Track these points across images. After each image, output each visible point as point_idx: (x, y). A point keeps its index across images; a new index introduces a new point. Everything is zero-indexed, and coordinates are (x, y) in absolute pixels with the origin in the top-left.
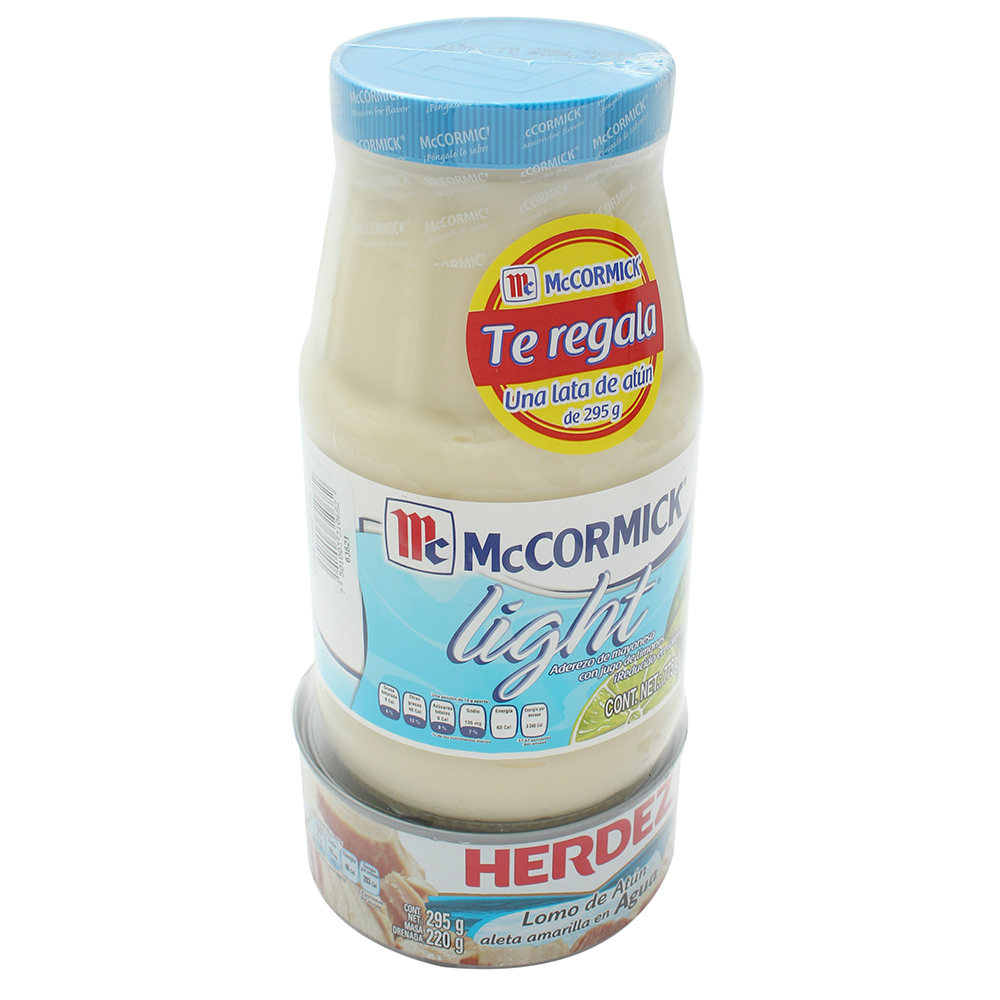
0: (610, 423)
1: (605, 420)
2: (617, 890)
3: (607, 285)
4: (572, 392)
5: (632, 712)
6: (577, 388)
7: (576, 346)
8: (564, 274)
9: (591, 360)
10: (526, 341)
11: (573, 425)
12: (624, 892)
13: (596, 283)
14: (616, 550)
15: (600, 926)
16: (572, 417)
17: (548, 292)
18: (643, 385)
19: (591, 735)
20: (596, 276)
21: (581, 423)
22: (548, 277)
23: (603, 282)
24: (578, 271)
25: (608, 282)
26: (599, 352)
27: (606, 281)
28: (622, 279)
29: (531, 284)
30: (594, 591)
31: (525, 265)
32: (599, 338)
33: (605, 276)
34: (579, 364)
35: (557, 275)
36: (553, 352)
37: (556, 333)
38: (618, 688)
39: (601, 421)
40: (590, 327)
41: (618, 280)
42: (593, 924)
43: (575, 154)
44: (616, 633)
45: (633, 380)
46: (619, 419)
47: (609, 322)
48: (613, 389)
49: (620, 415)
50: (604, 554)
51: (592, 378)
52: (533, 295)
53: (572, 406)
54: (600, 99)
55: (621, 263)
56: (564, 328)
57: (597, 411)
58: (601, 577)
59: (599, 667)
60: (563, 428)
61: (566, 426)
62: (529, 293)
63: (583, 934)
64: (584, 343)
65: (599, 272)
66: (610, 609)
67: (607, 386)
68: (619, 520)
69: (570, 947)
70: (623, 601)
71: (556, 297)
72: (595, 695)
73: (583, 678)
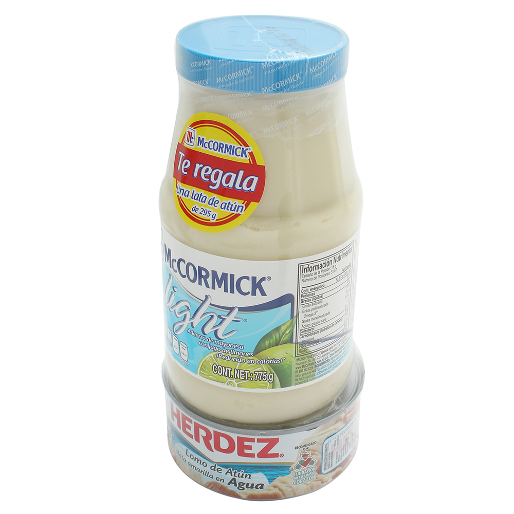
0: (209, 220)
1: (208, 218)
2: (228, 472)
3: (223, 154)
4: (199, 198)
5: (229, 380)
6: (202, 197)
7: (206, 176)
8: (206, 140)
9: (210, 187)
10: (186, 164)
11: (194, 213)
12: (233, 477)
13: (219, 151)
14: (214, 288)
15: (219, 484)
16: (196, 209)
17: (198, 145)
18: (233, 212)
19: (206, 376)
20: (220, 147)
21: (197, 214)
22: (199, 138)
23: (222, 152)
24: (213, 142)
25: (225, 152)
26: (214, 185)
27: (224, 152)
28: (233, 154)
29: (193, 138)
30: (204, 302)
31: (192, 128)
32: (216, 178)
33: (224, 149)
34: (205, 185)
35: (203, 139)
36: (195, 175)
37: (198, 166)
38: (220, 361)
39: (205, 217)
40: (213, 171)
41: (230, 154)
42: (214, 480)
43: (209, 82)
44: (216, 331)
45: (226, 206)
46: (214, 221)
47: (221, 172)
48: (216, 205)
49: (215, 220)
50: (207, 286)
51: (210, 196)
52: (192, 144)
53: (198, 204)
54: (221, 59)
55: (234, 147)
56: (202, 166)
57: (206, 212)
58: (207, 297)
59: (208, 343)
60: (190, 212)
61: (192, 212)
62: (191, 142)
63: (211, 481)
64: (209, 177)
65: (222, 146)
66: (212, 316)
67: (214, 203)
68: (214, 273)
69: (205, 483)
70: (219, 317)
71: (200, 149)
72: (207, 357)
73: (201, 344)
